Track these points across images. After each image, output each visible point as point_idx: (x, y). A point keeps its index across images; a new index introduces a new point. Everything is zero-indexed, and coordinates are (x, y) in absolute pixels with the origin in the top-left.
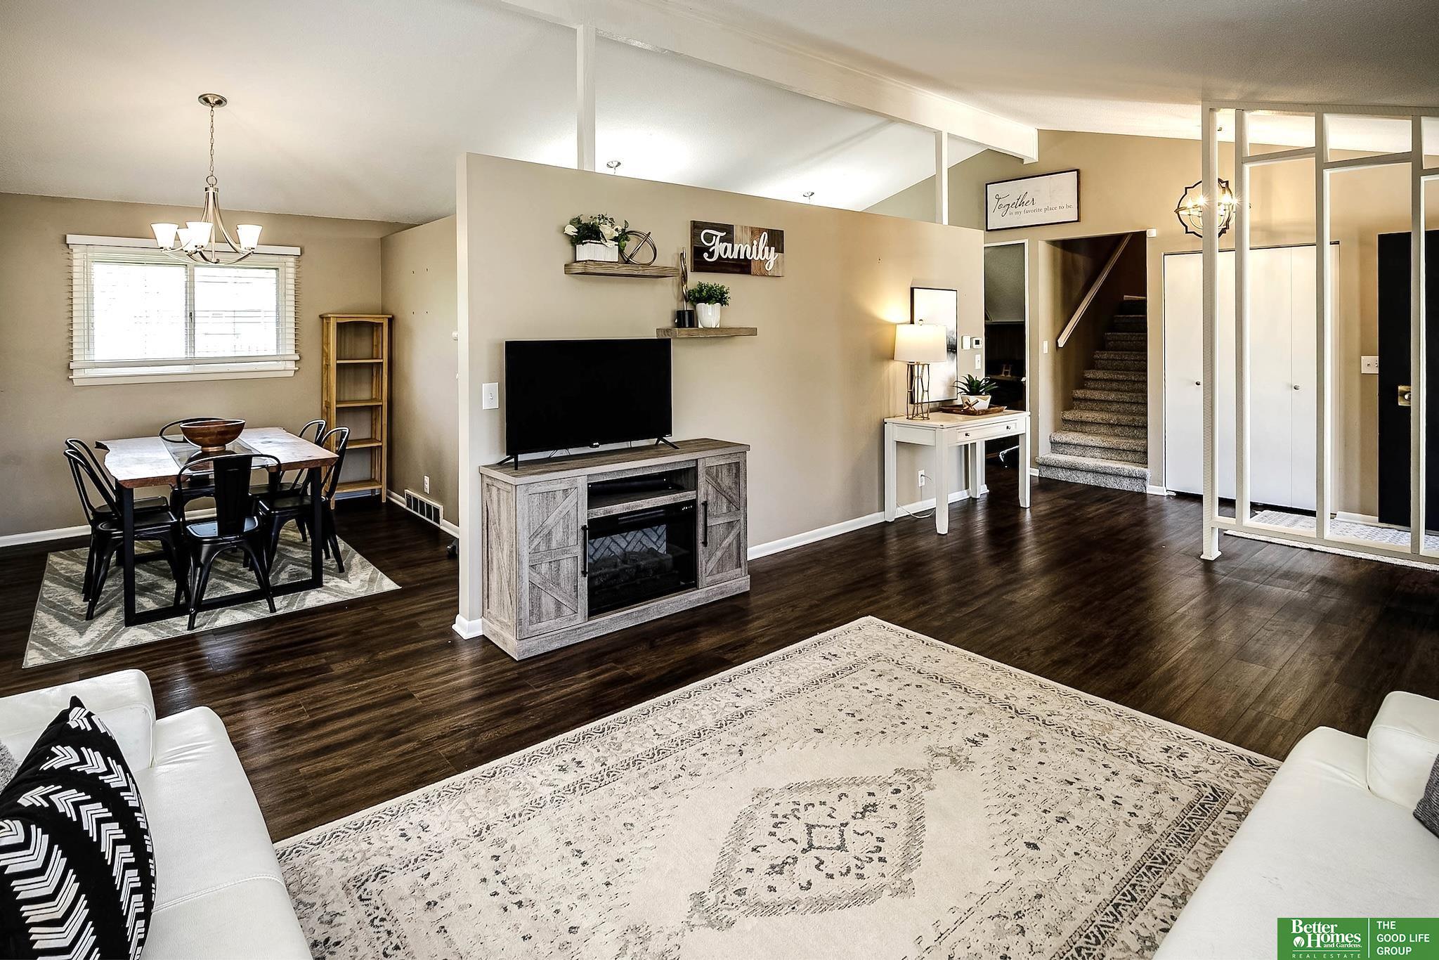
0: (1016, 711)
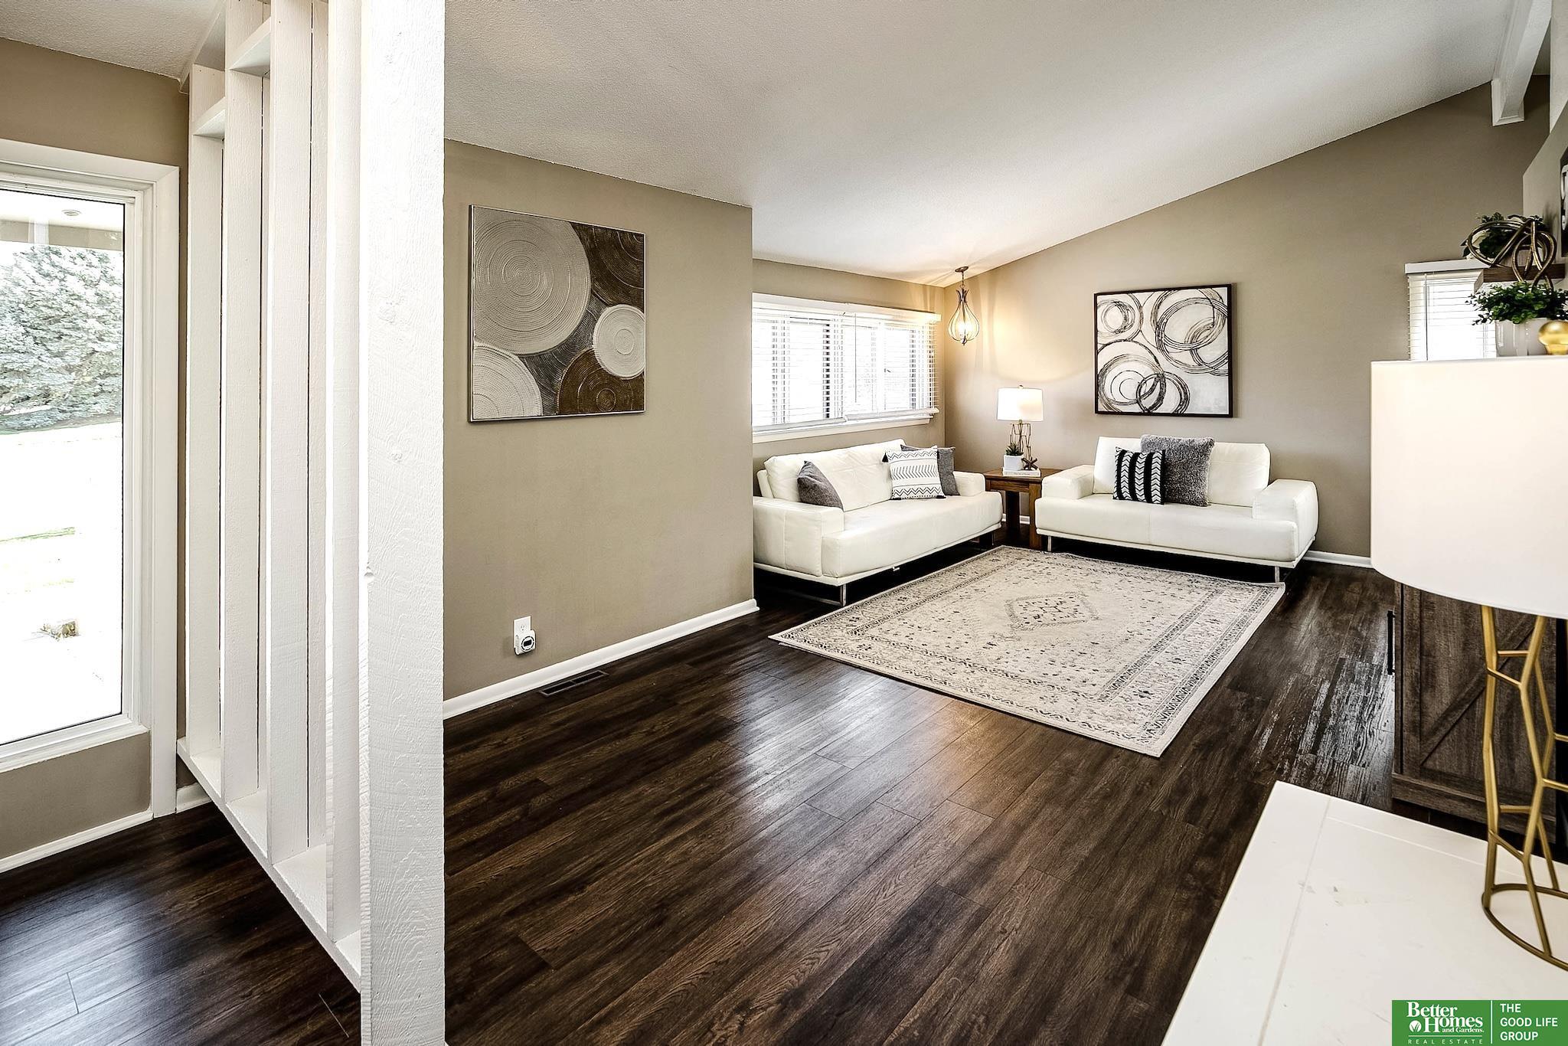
0: (965, 664)
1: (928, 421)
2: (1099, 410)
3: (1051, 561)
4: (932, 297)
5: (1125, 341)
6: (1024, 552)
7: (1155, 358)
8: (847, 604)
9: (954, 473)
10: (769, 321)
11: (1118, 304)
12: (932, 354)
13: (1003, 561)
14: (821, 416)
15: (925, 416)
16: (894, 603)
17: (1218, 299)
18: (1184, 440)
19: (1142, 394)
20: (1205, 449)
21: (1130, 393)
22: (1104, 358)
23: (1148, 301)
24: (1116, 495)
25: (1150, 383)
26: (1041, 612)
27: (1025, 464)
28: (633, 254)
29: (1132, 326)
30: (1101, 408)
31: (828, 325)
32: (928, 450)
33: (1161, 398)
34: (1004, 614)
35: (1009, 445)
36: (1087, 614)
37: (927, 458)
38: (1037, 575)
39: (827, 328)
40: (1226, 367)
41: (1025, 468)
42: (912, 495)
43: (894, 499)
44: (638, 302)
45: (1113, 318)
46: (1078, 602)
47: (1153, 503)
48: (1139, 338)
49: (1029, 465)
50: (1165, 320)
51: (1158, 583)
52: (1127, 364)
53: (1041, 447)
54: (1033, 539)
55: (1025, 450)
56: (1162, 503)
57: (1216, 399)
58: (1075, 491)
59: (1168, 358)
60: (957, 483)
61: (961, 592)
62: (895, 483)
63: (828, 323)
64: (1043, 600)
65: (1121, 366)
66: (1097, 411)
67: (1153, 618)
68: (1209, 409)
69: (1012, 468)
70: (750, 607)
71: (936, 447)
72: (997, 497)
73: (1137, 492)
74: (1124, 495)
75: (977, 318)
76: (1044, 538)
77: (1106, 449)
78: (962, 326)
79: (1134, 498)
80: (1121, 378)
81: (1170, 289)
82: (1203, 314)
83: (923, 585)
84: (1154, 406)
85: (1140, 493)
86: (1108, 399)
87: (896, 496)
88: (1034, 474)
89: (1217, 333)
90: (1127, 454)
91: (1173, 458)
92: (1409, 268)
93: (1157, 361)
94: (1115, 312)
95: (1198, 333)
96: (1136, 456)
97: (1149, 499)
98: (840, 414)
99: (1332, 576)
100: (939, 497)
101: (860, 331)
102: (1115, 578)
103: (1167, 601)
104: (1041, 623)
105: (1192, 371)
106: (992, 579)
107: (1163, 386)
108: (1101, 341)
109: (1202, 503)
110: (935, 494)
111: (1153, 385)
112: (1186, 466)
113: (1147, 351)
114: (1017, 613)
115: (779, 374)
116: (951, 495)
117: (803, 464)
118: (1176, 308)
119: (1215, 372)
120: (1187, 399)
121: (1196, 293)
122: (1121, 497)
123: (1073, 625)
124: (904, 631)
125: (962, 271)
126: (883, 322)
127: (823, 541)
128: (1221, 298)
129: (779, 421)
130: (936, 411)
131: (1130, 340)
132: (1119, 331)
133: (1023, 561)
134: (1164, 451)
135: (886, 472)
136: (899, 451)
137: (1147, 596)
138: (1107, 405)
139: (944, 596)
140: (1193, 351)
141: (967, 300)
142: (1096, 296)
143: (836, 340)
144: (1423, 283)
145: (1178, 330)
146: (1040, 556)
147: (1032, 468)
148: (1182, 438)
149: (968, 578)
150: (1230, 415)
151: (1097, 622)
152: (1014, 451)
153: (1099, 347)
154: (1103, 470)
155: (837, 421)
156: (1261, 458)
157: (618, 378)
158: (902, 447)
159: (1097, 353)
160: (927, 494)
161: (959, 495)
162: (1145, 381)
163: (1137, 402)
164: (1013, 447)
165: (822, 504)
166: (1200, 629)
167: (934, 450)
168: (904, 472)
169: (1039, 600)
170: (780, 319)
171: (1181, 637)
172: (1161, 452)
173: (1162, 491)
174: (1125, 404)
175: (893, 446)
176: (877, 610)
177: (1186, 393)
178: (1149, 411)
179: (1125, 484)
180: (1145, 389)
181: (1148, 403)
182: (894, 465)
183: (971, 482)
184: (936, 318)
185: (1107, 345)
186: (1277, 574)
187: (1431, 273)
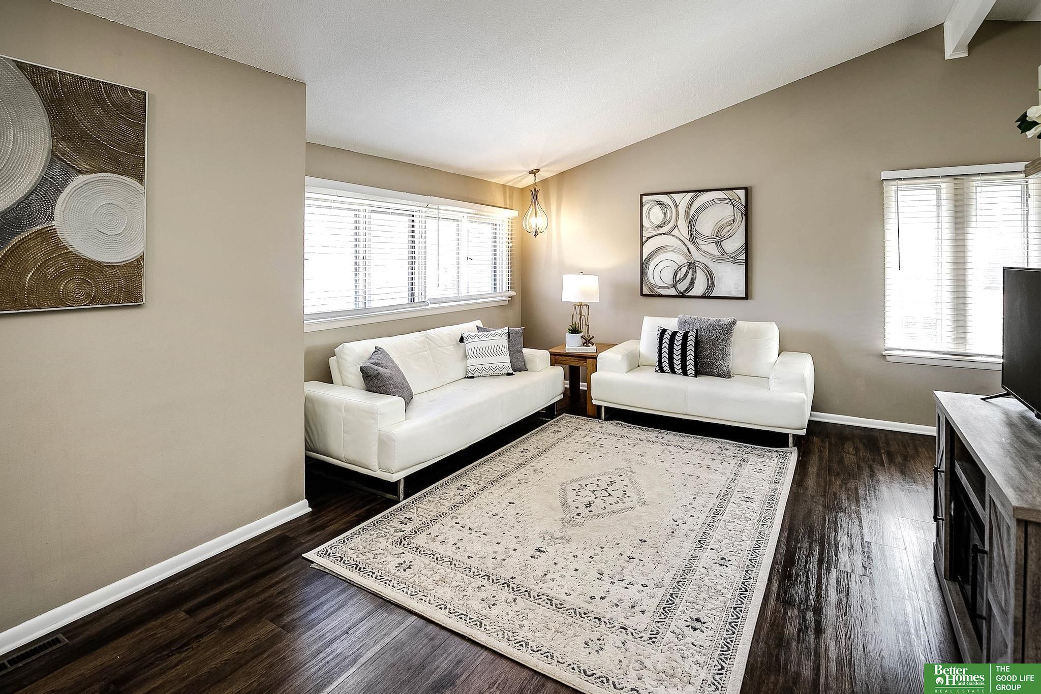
1: (507, 303)
2: (644, 293)
3: (604, 430)
4: (511, 197)
5: (664, 234)
6: (582, 420)
7: (688, 249)
8: (405, 499)
9: (524, 350)
10: (353, 210)
11: (659, 203)
12: (511, 245)
13: (563, 433)
14: (406, 300)
15: (504, 298)
16: (452, 494)
17: (737, 200)
18: (713, 319)
19: (677, 279)
20: (728, 329)
21: (668, 278)
22: (648, 249)
23: (683, 200)
24: (657, 369)
25: (684, 270)
26: (592, 498)
27: (584, 341)
28: (127, 113)
29: (670, 222)
30: (646, 291)
31: (413, 216)
32: (499, 331)
33: (692, 283)
34: (557, 503)
35: (571, 324)
36: (635, 497)
37: (499, 339)
38: (591, 448)
39: (413, 218)
40: (743, 257)
41: (584, 344)
42: (484, 373)
43: (468, 378)
44: (136, 171)
45: (655, 215)
46: (627, 482)
47: (688, 376)
48: (675, 232)
49: (587, 342)
50: (696, 217)
51: (694, 452)
52: (665, 254)
53: (597, 327)
54: (589, 407)
55: (584, 329)
56: (696, 376)
57: (735, 284)
58: (624, 366)
59: (698, 249)
60: (526, 360)
61: (519, 474)
62: (470, 362)
63: (412, 213)
64: (594, 480)
65: (662, 256)
66: (642, 295)
67: (695, 498)
68: (730, 292)
69: (573, 345)
70: (302, 508)
71: (507, 328)
72: (559, 371)
73: (675, 366)
74: (665, 369)
75: (547, 215)
76: (599, 408)
77: (650, 326)
78: (535, 221)
79: (673, 371)
80: (661, 266)
81: (700, 191)
82: (725, 212)
83: (486, 467)
84: (687, 290)
85: (678, 367)
86: (651, 284)
87: (470, 375)
88: (591, 349)
89: (737, 228)
90: (666, 333)
91: (704, 335)
92: (885, 175)
93: (689, 251)
94: (657, 210)
95: (722, 228)
96: (674, 334)
97: (685, 373)
98: (423, 297)
99: (828, 436)
100: (509, 374)
101: (442, 222)
102: (658, 448)
103: (704, 475)
104: (591, 514)
105: (717, 260)
106: (550, 456)
107: (694, 272)
108: (646, 234)
109: (727, 375)
110: (505, 371)
111: (686, 272)
112: (714, 342)
113: (681, 243)
114: (570, 501)
115: (361, 261)
116: (520, 371)
117: (374, 350)
118: (704, 207)
119: (735, 261)
120: (713, 283)
121: (720, 195)
122: (662, 370)
123: (622, 515)
124: (453, 535)
125: (535, 173)
126: (466, 215)
127: (380, 435)
128: (740, 199)
129: (361, 306)
130: (513, 293)
131: (669, 233)
132: (660, 226)
133: (580, 432)
134: (697, 330)
135: (462, 351)
136: (475, 332)
137: (688, 469)
138: (650, 289)
139: (502, 482)
140: (718, 243)
141: (538, 198)
142: (642, 196)
143: (420, 229)
144: (894, 188)
145: (706, 226)
146: (594, 424)
147: (589, 344)
148: (711, 319)
149: (529, 454)
150: (746, 298)
151: (644, 508)
152: (575, 331)
153: (644, 239)
154: (647, 345)
155: (420, 304)
156: (772, 333)
157: (99, 264)
158: (478, 328)
159: (642, 244)
160: (498, 372)
161: (527, 370)
162: (679, 268)
163: (674, 286)
164: (574, 327)
165: (385, 393)
166: (737, 512)
167: (505, 331)
168: (478, 353)
169: (591, 480)
170: (362, 208)
171: (722, 523)
172: (695, 331)
173: (696, 365)
174: (664, 288)
175: (469, 328)
176: (433, 505)
177: (712, 279)
178: (683, 294)
179: (665, 360)
180: (680, 275)
181: (682, 287)
182: (469, 346)
183: (538, 357)
184: (514, 213)
185: (650, 238)
186: (791, 440)
187: (900, 179)
